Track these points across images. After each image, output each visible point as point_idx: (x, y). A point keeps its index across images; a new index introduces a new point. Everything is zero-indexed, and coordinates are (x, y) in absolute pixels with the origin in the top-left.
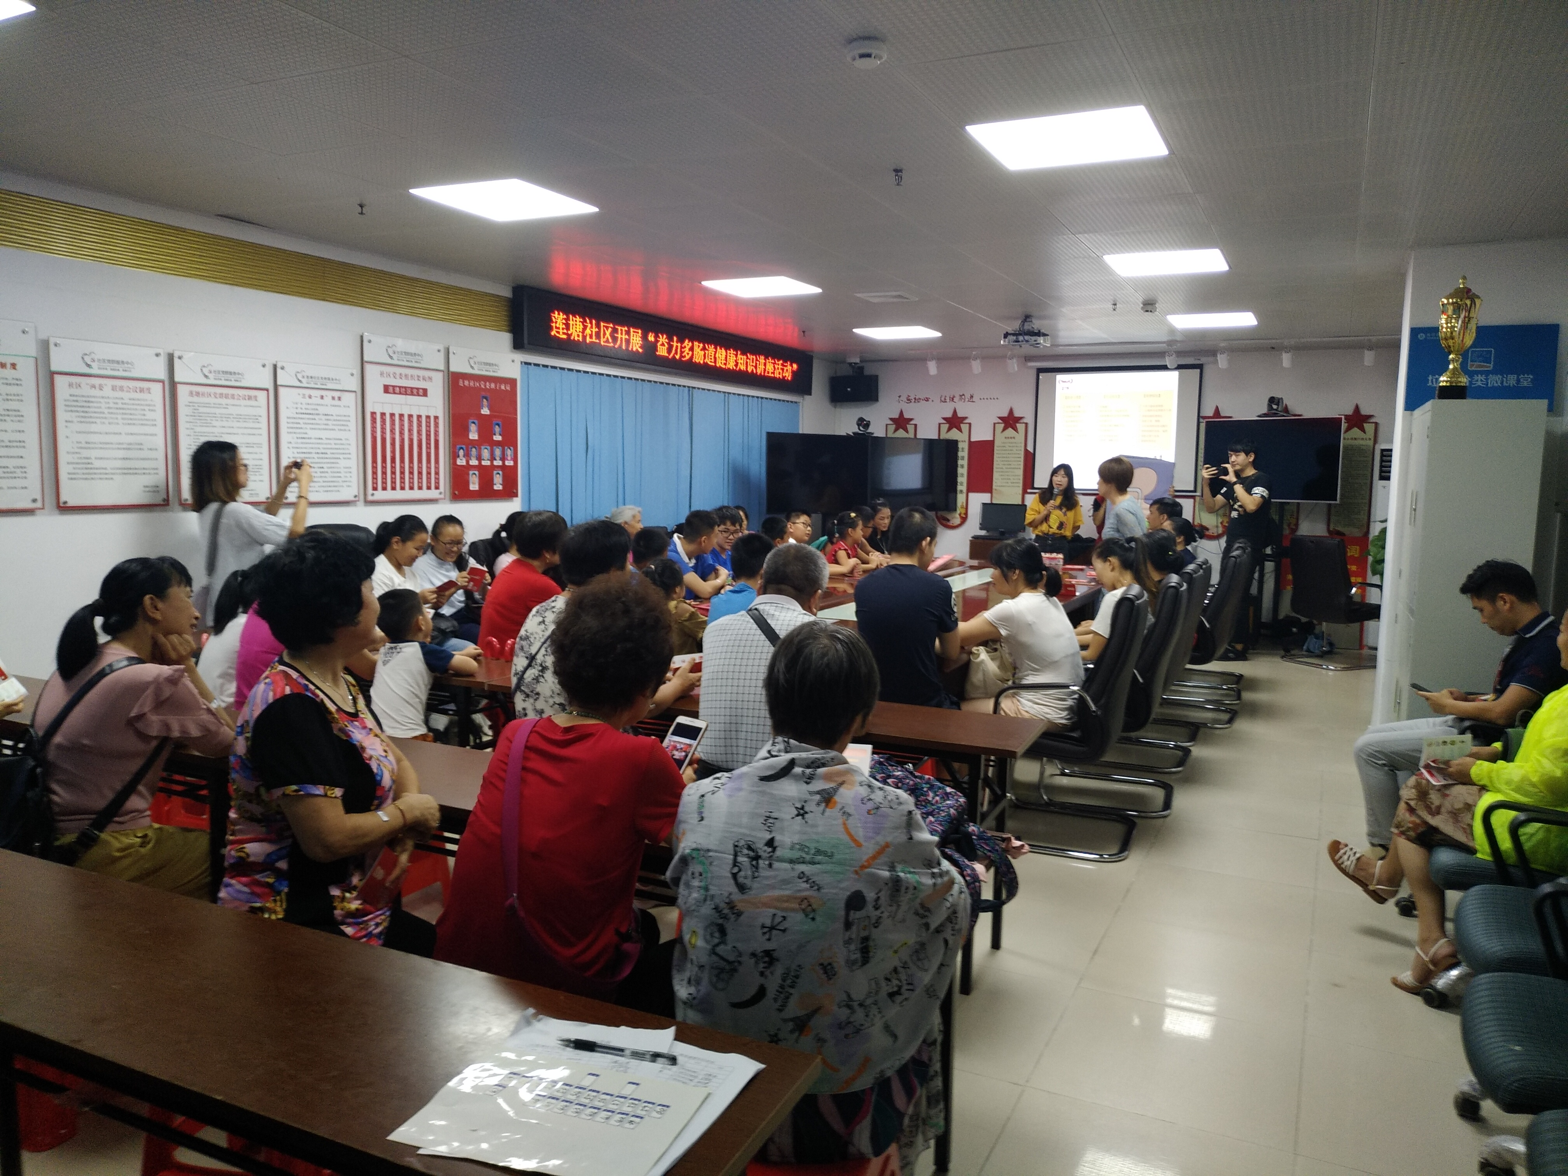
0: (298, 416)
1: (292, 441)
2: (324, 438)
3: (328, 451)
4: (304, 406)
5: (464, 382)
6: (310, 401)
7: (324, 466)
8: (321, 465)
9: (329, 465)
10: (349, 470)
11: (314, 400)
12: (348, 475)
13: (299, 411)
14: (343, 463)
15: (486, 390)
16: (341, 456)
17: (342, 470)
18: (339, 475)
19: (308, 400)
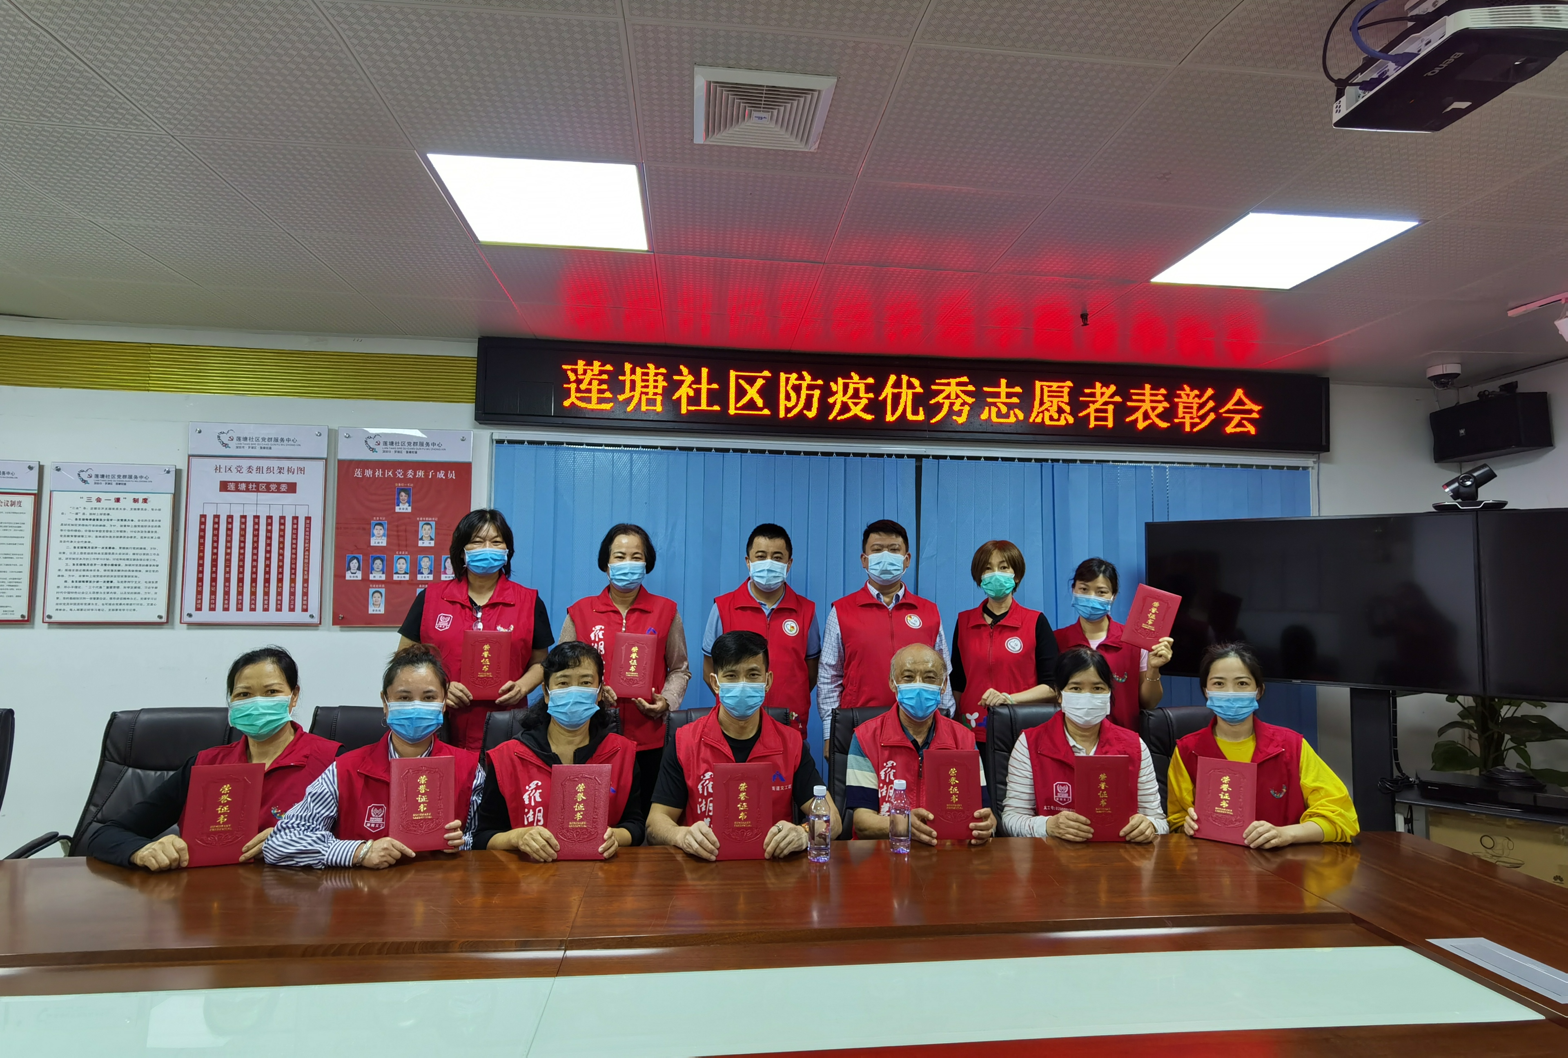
0: (78, 522)
1: (67, 551)
2: (117, 547)
3: (123, 563)
4: (88, 512)
5: (363, 473)
6: (98, 505)
7: (115, 580)
8: (110, 579)
9: (120, 579)
10: (154, 585)
11: (103, 504)
12: (153, 591)
13: (80, 516)
14: (143, 576)
15: (405, 480)
16: (143, 569)
17: (143, 585)
18: (137, 590)
19: (95, 504)
